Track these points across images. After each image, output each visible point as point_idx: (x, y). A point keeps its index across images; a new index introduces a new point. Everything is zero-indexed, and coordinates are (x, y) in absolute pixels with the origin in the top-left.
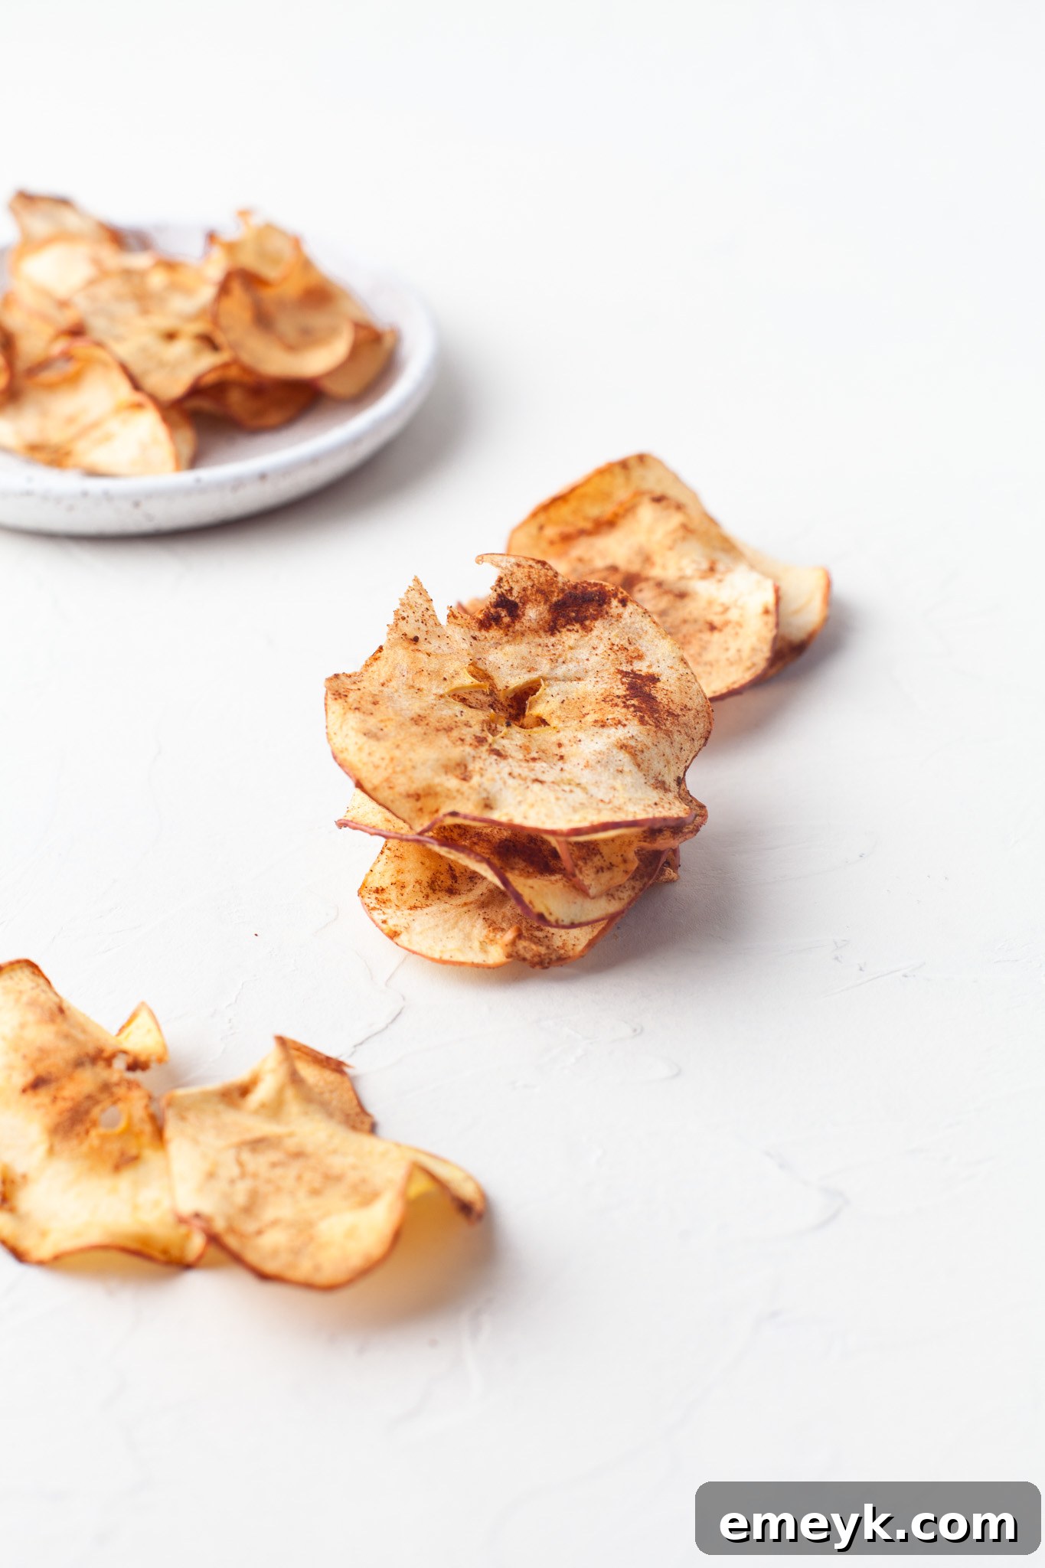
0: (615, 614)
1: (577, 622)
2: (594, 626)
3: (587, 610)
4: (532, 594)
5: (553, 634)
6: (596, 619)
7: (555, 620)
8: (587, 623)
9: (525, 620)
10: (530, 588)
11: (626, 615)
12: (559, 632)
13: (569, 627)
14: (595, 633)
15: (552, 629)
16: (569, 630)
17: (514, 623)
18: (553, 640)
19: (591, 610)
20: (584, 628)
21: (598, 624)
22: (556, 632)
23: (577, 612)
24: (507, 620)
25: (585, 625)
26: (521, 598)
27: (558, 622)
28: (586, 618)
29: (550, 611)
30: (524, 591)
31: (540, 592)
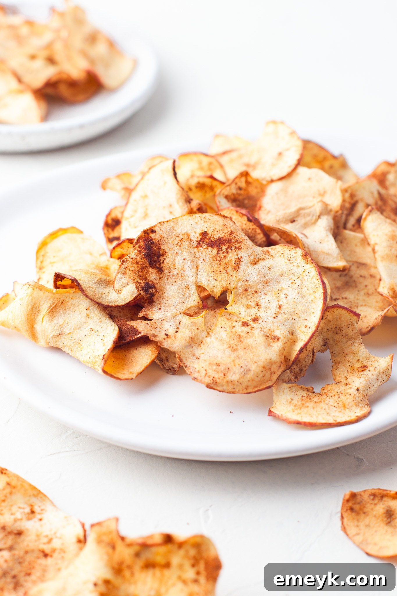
0: (160, 238)
1: (160, 257)
2: (164, 250)
3: (155, 250)
4: (143, 273)
5: (163, 271)
6: (160, 249)
7: (157, 268)
8: (161, 252)
9: (156, 282)
10: (139, 273)
11: (161, 233)
12: (162, 267)
13: (161, 262)
14: (167, 250)
15: (160, 270)
16: (163, 262)
17: (156, 287)
18: (166, 271)
19: (155, 248)
20: (163, 255)
21: (163, 247)
22: (162, 269)
23: (155, 255)
24: (154, 291)
25: (162, 254)
26: (143, 279)
27: (158, 266)
28: (159, 252)
29: (152, 268)
30: (140, 276)
31: (142, 269)
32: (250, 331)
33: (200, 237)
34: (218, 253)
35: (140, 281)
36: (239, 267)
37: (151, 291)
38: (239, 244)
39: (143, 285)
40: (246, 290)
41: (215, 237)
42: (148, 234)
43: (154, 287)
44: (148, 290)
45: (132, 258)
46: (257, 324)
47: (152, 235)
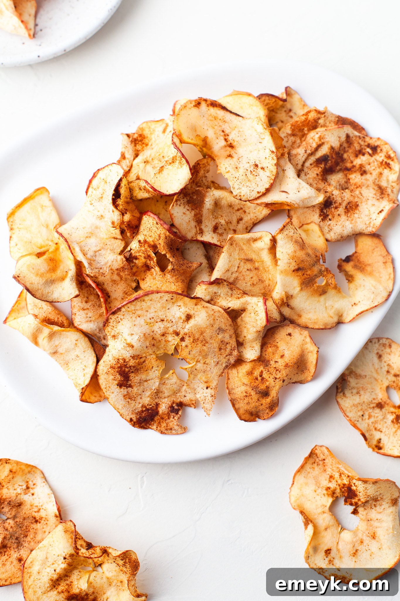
0: (134, 414)
1: (148, 409)
3: (145, 414)
4: (165, 417)
6: (142, 411)
7: (157, 408)
9: (167, 406)
10: (166, 419)
11: (130, 415)
12: (154, 404)
13: (151, 406)
14: (141, 405)
15: (157, 405)
18: (156, 401)
19: (143, 414)
21: (140, 409)
23: (148, 412)
24: (174, 405)
25: (145, 408)
26: (169, 415)
27: (155, 408)
28: (145, 411)
29: (158, 411)
30: (169, 418)
31: (162, 418)
32: (188, 335)
33: (123, 387)
34: (132, 372)
35: (172, 417)
36: (139, 355)
37: (176, 407)
38: (121, 360)
39: (174, 414)
40: (154, 345)
41: (119, 378)
42: (134, 423)
43: (172, 405)
44: (176, 409)
45: (157, 427)
46: (181, 332)
47: (134, 419)
